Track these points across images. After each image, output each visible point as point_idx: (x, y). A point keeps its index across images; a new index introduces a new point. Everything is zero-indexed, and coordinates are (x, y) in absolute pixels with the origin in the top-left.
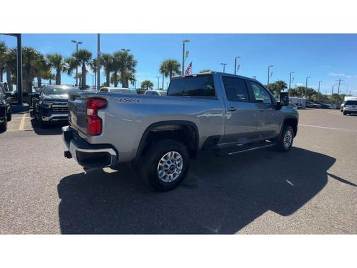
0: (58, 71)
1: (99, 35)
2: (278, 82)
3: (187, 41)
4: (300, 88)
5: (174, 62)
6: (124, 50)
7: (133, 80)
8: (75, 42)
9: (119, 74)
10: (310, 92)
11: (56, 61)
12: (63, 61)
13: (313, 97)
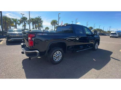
0: (16, 24)
1: (29, 12)
2: (90, 27)
3: (60, 14)
4: (97, 29)
5: (55, 21)
6: (39, 17)
7: (42, 27)
8: (22, 14)
9: (37, 25)
10: (101, 30)
11: (15, 21)
12: (17, 21)
13: (102, 32)
